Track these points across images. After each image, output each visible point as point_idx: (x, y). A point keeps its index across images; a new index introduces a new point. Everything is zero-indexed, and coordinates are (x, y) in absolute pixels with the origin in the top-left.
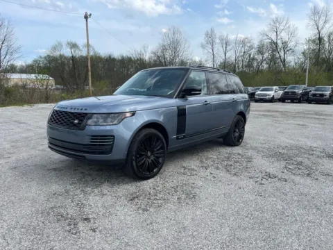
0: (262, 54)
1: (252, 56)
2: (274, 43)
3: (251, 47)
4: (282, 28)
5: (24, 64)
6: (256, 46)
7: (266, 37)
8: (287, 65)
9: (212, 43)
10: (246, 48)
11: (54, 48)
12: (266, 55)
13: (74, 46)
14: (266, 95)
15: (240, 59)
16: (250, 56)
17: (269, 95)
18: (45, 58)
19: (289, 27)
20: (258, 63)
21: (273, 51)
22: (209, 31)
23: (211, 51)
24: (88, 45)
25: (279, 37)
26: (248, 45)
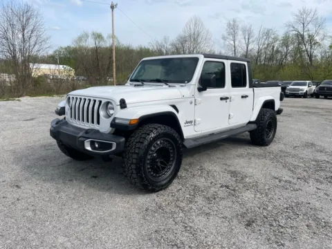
0: (287, 47)
1: (275, 48)
2: (301, 35)
3: (275, 39)
4: (308, 19)
5: (45, 55)
6: (280, 38)
7: (292, 29)
8: (313, 59)
9: (234, 35)
10: (270, 40)
11: (80, 39)
12: (291, 47)
13: (98, 37)
14: (299, 90)
15: (263, 51)
16: (273, 49)
17: (302, 90)
18: (66, 49)
19: (317, 19)
20: (282, 56)
21: (299, 43)
22: (232, 23)
23: (232, 42)
24: (113, 36)
25: (306, 29)
26: (272, 36)
